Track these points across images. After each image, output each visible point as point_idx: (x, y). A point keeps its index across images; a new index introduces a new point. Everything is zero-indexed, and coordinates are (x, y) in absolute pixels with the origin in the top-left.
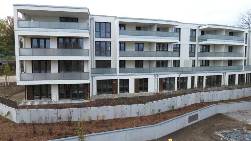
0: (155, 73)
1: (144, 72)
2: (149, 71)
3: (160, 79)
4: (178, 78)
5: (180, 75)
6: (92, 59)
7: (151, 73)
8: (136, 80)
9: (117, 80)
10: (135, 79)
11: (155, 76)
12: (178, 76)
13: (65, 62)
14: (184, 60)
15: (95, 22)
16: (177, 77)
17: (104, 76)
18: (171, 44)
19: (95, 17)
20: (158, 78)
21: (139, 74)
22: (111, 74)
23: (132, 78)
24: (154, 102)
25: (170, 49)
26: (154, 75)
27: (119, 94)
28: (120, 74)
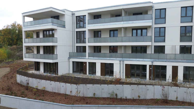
0: (121, 59)
3: (126, 65)
4: (150, 66)
5: (152, 63)
6: (74, 45)
8: (102, 64)
9: (86, 62)
10: (101, 63)
11: (120, 62)
15: (76, 17)
17: (77, 58)
19: (76, 13)
22: (82, 57)
24: (88, 85)
27: (87, 75)
28: (89, 58)
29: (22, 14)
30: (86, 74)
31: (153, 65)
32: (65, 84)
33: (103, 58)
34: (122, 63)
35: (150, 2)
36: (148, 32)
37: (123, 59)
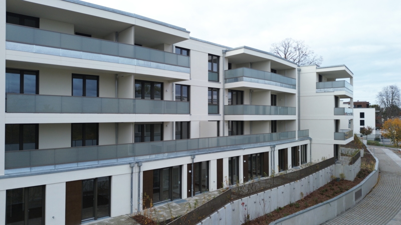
1: (98, 159)
2: (115, 155)
3: (146, 173)
4: (189, 166)
5: (193, 159)
7: (121, 161)
8: (70, 185)
10: (67, 183)
11: (132, 168)
12: (190, 162)
14: (199, 122)
16: (188, 165)
18: (171, 84)
20: (139, 172)
21: (81, 165)
23: (58, 182)
25: (169, 94)
26: (128, 166)
31: (194, 162)
33: (74, 165)
34: (136, 170)
35: (184, 30)
36: (166, 91)
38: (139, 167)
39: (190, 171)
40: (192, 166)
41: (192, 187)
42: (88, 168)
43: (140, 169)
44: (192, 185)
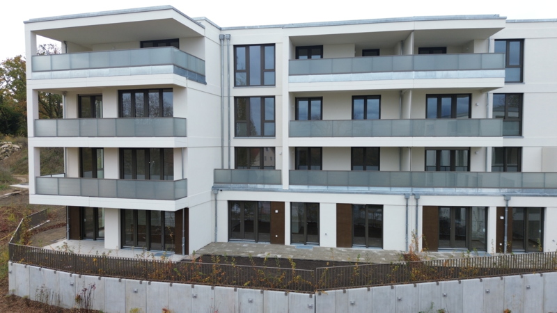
0: (408, 190)
2: (389, 182)
3: (426, 209)
4: (500, 211)
5: (507, 201)
6: (226, 144)
7: (394, 190)
8: (340, 207)
9: (283, 203)
10: (337, 204)
11: (407, 199)
12: (502, 204)
13: (134, 151)
14: (540, 148)
15: (235, 46)
16: (498, 208)
17: (247, 190)
18: (484, 95)
19: (234, 34)
20: (417, 206)
21: (352, 189)
22: (267, 186)
23: (329, 202)
24: (351, 291)
25: (482, 110)
26: (402, 197)
27: (287, 247)
28: (293, 187)
29: (25, 23)
30: (282, 241)
31: (510, 205)
32: (262, 292)
33: (344, 189)
34: (412, 202)
35: (496, 17)
36: (476, 105)
37: (416, 190)
38: (417, 200)
39: (502, 218)
40: (506, 210)
41: (506, 240)
42: (357, 193)
43: (417, 202)
44: (506, 238)
